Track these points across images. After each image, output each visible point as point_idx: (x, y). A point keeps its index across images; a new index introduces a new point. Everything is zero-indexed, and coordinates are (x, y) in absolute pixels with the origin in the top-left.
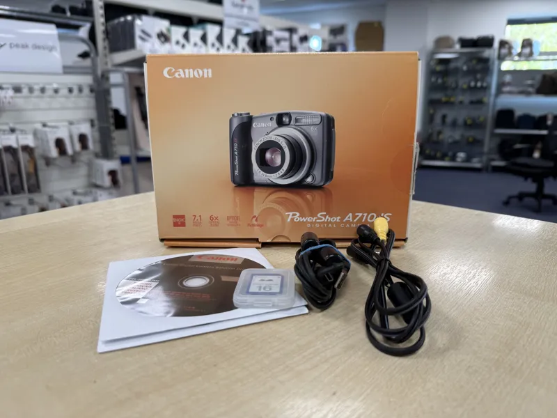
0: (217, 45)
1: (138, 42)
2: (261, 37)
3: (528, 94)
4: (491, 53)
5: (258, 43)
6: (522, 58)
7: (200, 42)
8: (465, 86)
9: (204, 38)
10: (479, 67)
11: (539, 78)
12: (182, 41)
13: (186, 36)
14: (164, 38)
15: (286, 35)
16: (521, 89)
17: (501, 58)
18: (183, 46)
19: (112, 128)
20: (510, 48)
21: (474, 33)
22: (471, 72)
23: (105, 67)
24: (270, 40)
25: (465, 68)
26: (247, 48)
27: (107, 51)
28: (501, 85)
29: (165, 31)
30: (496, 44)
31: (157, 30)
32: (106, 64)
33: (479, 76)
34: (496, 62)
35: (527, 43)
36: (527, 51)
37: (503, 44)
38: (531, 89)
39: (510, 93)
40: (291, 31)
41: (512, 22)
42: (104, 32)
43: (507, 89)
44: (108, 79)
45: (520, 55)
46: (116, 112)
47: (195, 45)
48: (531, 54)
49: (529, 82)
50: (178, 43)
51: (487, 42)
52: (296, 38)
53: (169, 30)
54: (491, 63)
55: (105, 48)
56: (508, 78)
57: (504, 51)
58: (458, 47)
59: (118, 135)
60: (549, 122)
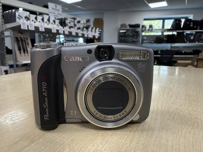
0: (48, 22)
1: (17, 19)
2: (63, 20)
3: (152, 43)
4: (139, 29)
5: (63, 23)
6: (149, 31)
7: (41, 21)
8: (131, 41)
9: (43, 20)
10: (135, 34)
11: (155, 38)
12: (35, 20)
13: (36, 18)
14: (27, 18)
15: (73, 20)
16: (149, 41)
17: (143, 31)
18: (35, 22)
19: (5, 53)
20: (145, 28)
21: (133, 23)
22: (133, 36)
23: (2, 29)
24: (67, 22)
25: (131, 34)
26: (59, 24)
27: (3, 23)
28: (143, 40)
29: (28, 16)
30: (141, 27)
31: (25, 16)
32: (3, 28)
33: (135, 37)
34: (141, 32)
35: (151, 26)
36: (151, 29)
37: (143, 26)
38: (153, 42)
39: (146, 43)
40: (74, 19)
41: (145, 20)
42: (2, 16)
43: (145, 41)
44: (4, 34)
45: (148, 30)
46: (7, 47)
47: (40, 22)
48: (152, 30)
49: (152, 39)
50: (33, 21)
51: (138, 26)
52: (76, 21)
53: (29, 16)
54: (139, 33)
55: (2, 22)
56: (145, 38)
57: (144, 29)
58: (128, 27)
59: (8, 56)
60: (159, 52)
